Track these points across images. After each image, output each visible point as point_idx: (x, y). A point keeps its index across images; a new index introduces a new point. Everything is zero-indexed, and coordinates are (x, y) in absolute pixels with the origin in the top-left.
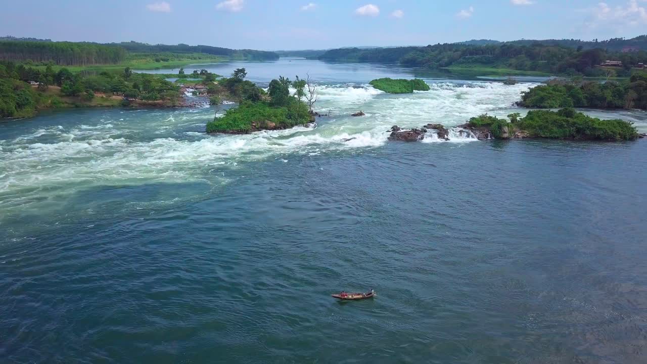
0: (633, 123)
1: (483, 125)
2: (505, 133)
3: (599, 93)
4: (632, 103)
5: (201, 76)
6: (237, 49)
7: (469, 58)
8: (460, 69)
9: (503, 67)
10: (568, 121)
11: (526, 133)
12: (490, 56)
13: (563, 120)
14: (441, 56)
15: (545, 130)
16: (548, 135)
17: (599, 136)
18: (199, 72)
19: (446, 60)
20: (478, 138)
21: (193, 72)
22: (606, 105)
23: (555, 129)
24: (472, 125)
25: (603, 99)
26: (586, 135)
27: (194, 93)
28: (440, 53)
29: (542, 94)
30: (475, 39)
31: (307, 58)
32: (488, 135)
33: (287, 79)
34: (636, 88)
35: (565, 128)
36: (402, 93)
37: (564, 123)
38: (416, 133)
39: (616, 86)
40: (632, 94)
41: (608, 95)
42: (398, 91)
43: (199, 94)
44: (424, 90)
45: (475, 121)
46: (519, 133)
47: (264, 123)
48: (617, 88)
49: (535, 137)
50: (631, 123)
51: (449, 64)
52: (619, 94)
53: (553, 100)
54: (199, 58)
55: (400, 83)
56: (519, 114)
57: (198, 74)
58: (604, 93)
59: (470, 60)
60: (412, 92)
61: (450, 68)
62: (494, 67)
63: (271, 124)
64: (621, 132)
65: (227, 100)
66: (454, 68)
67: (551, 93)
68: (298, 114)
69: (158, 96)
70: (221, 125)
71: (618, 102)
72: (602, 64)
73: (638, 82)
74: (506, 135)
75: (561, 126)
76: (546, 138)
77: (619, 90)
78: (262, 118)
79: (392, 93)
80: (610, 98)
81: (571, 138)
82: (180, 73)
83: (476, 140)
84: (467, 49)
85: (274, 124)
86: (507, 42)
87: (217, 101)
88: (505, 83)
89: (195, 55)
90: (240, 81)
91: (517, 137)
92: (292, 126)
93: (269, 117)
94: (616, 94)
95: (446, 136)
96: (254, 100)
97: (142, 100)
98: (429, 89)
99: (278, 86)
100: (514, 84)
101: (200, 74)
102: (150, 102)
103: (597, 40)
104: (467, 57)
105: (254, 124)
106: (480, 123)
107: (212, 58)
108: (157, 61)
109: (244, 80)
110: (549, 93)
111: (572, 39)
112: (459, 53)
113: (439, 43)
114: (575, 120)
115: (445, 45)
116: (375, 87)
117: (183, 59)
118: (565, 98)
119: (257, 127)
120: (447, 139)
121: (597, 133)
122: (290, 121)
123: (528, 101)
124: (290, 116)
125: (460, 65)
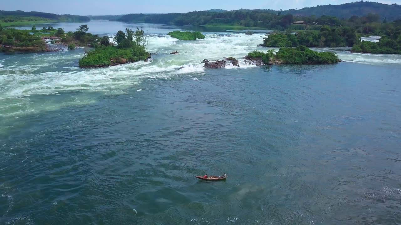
0: (336, 54)
1: (257, 57)
2: (271, 61)
3: (305, 38)
4: (323, 44)
5: (49, 31)
6: (60, 14)
7: (216, 20)
8: (211, 26)
9: (237, 25)
10: (303, 53)
11: (281, 61)
12: (229, 18)
13: (301, 53)
14: (199, 19)
15: (291, 59)
16: (293, 61)
17: (320, 61)
18: (47, 29)
19: (203, 21)
20: (256, 65)
21: (42, 29)
22: (309, 45)
23: (297, 58)
24: (250, 57)
25: (307, 41)
26: (314, 61)
27: (52, 42)
28: (198, 17)
29: (276, 39)
30: (213, 9)
31: (110, 20)
32: (261, 62)
33: (131, 30)
34: (324, 35)
35: (303, 57)
36: (190, 40)
37: (302, 54)
38: (220, 63)
39: (313, 34)
40: (323, 39)
41: (310, 38)
42: (187, 39)
43: (56, 42)
44: (202, 38)
45: (252, 55)
46: (277, 61)
47: (118, 59)
48: (314, 35)
49: (287, 63)
50: (335, 53)
51: (205, 23)
52: (316, 39)
53: (281, 42)
54: (35, 20)
55: (186, 34)
56: (274, 50)
57: (46, 30)
58: (308, 38)
59: (217, 21)
60: (195, 40)
61: (206, 26)
62: (232, 25)
63: (123, 60)
64: (331, 59)
65: (79, 46)
66: (208, 26)
67: (280, 39)
68: (140, 53)
69: (30, 43)
70: (90, 62)
71: (316, 43)
72: (294, 23)
73: (324, 32)
74: (271, 63)
75: (300, 56)
76: (292, 63)
77: (315, 36)
78: (117, 56)
79: (184, 40)
80: (311, 41)
81: (306, 63)
82: (32, 29)
83: (255, 66)
84: (215, 14)
85: (125, 60)
86: (233, 11)
87: (73, 46)
88: (247, 34)
89: (32, 18)
90: (84, 33)
91: (276, 64)
92: (137, 61)
93: (122, 56)
94: (314, 38)
95: (237, 65)
96: (105, 45)
97: (17, 47)
98: (205, 38)
99: (123, 35)
100: (251, 34)
101: (48, 30)
102: (24, 48)
103: (282, 9)
104: (215, 19)
105: (112, 60)
106: (255, 56)
107: (45, 20)
108: (6, 21)
109: (87, 32)
110: (279, 38)
111: (269, 9)
112: (211, 16)
113: (196, 11)
114: (307, 53)
115: (200, 12)
116: (172, 37)
117: (24, 21)
118: (287, 41)
119: (114, 62)
120: (239, 66)
121: (319, 60)
122: (135, 57)
123: (268, 43)
124: (135, 55)
125: (212, 24)
